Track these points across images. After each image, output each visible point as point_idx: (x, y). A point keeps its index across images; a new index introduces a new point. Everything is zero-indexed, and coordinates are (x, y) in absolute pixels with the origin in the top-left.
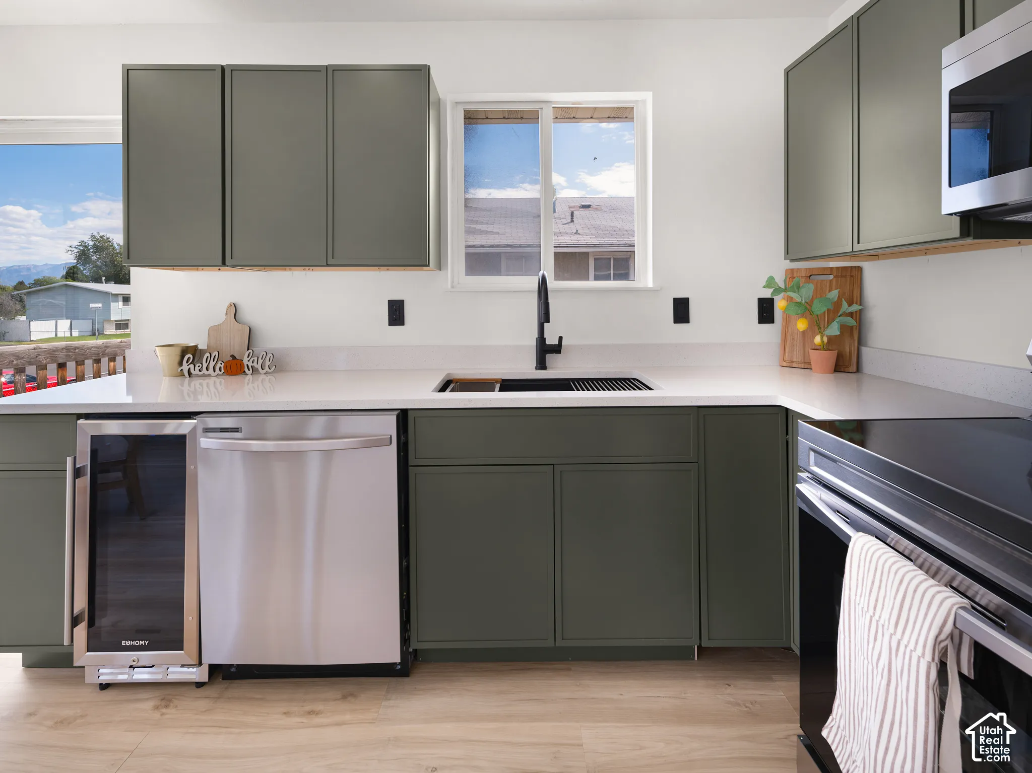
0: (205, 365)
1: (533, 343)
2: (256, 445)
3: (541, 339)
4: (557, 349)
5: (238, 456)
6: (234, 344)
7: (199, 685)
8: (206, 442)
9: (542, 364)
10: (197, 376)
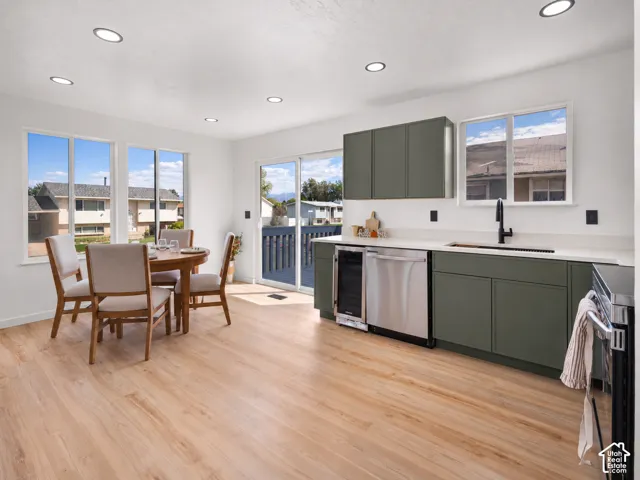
0: (365, 233)
1: (498, 230)
2: (381, 257)
3: (502, 229)
4: (509, 234)
5: (375, 260)
6: (374, 226)
7: (366, 332)
8: (369, 254)
9: (502, 241)
10: (363, 236)
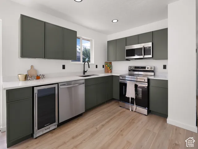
0: (33, 78)
1: (83, 71)
3: (84, 70)
4: (86, 72)
9: (84, 74)
10: (31, 80)
